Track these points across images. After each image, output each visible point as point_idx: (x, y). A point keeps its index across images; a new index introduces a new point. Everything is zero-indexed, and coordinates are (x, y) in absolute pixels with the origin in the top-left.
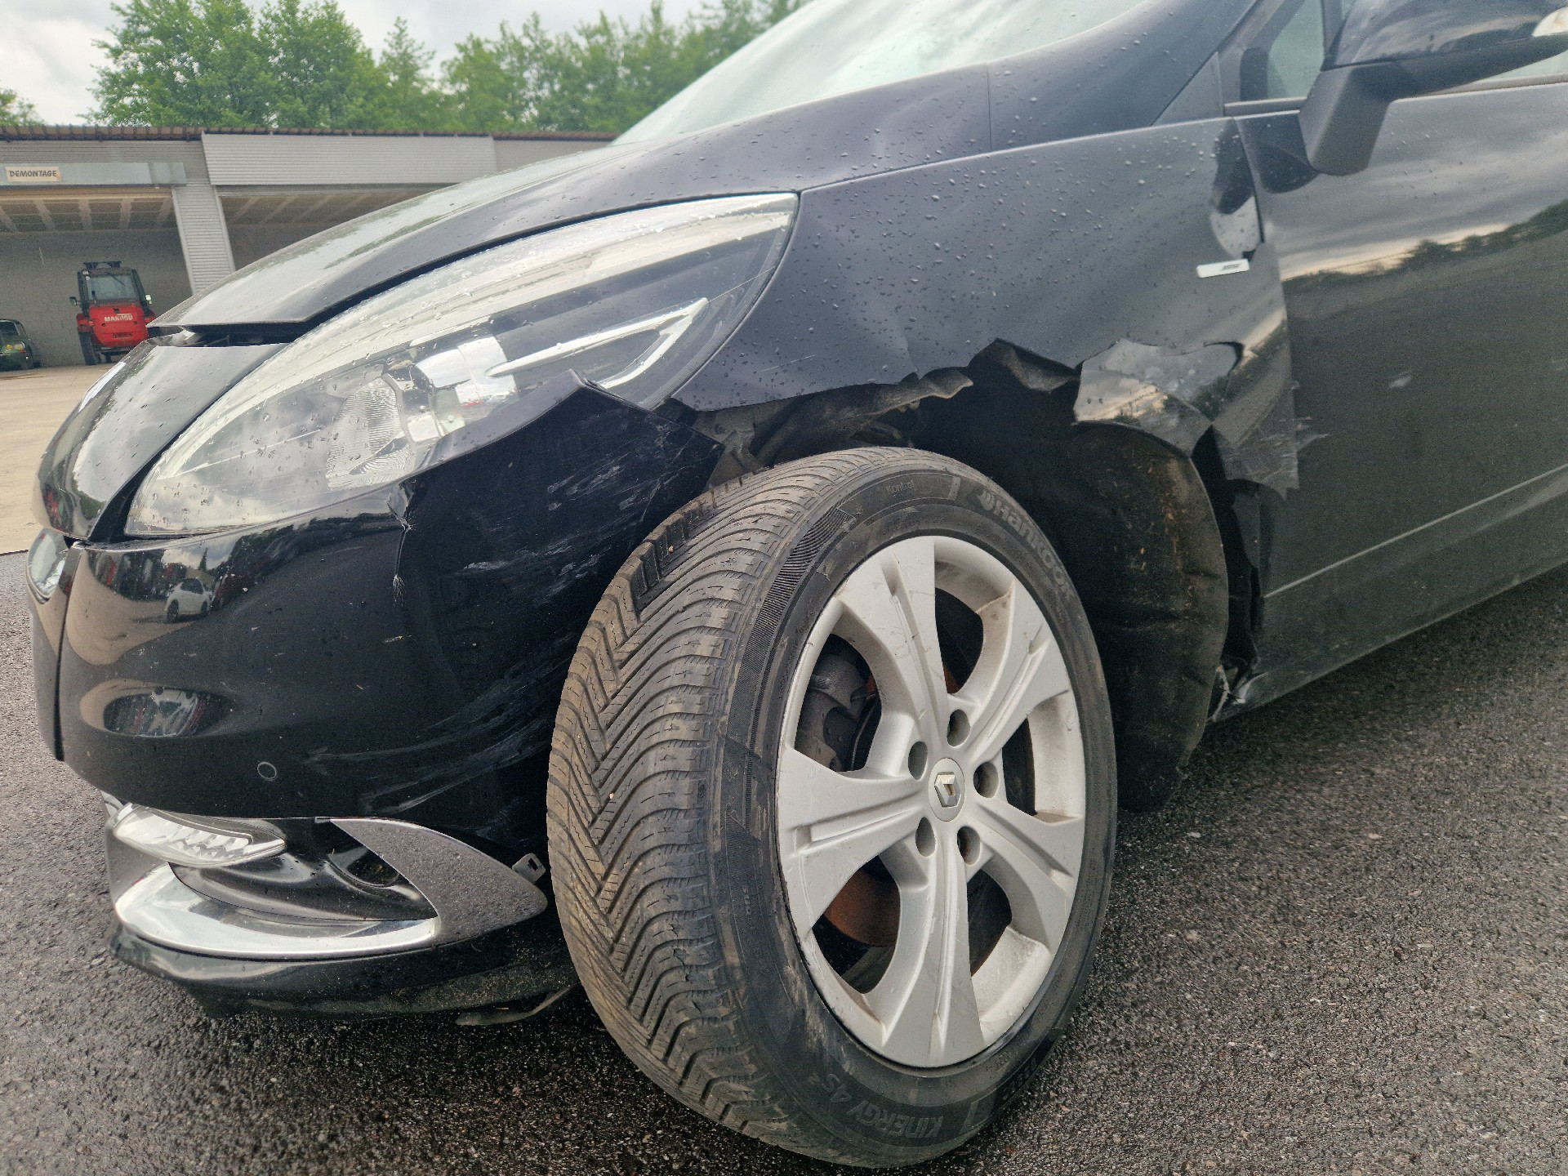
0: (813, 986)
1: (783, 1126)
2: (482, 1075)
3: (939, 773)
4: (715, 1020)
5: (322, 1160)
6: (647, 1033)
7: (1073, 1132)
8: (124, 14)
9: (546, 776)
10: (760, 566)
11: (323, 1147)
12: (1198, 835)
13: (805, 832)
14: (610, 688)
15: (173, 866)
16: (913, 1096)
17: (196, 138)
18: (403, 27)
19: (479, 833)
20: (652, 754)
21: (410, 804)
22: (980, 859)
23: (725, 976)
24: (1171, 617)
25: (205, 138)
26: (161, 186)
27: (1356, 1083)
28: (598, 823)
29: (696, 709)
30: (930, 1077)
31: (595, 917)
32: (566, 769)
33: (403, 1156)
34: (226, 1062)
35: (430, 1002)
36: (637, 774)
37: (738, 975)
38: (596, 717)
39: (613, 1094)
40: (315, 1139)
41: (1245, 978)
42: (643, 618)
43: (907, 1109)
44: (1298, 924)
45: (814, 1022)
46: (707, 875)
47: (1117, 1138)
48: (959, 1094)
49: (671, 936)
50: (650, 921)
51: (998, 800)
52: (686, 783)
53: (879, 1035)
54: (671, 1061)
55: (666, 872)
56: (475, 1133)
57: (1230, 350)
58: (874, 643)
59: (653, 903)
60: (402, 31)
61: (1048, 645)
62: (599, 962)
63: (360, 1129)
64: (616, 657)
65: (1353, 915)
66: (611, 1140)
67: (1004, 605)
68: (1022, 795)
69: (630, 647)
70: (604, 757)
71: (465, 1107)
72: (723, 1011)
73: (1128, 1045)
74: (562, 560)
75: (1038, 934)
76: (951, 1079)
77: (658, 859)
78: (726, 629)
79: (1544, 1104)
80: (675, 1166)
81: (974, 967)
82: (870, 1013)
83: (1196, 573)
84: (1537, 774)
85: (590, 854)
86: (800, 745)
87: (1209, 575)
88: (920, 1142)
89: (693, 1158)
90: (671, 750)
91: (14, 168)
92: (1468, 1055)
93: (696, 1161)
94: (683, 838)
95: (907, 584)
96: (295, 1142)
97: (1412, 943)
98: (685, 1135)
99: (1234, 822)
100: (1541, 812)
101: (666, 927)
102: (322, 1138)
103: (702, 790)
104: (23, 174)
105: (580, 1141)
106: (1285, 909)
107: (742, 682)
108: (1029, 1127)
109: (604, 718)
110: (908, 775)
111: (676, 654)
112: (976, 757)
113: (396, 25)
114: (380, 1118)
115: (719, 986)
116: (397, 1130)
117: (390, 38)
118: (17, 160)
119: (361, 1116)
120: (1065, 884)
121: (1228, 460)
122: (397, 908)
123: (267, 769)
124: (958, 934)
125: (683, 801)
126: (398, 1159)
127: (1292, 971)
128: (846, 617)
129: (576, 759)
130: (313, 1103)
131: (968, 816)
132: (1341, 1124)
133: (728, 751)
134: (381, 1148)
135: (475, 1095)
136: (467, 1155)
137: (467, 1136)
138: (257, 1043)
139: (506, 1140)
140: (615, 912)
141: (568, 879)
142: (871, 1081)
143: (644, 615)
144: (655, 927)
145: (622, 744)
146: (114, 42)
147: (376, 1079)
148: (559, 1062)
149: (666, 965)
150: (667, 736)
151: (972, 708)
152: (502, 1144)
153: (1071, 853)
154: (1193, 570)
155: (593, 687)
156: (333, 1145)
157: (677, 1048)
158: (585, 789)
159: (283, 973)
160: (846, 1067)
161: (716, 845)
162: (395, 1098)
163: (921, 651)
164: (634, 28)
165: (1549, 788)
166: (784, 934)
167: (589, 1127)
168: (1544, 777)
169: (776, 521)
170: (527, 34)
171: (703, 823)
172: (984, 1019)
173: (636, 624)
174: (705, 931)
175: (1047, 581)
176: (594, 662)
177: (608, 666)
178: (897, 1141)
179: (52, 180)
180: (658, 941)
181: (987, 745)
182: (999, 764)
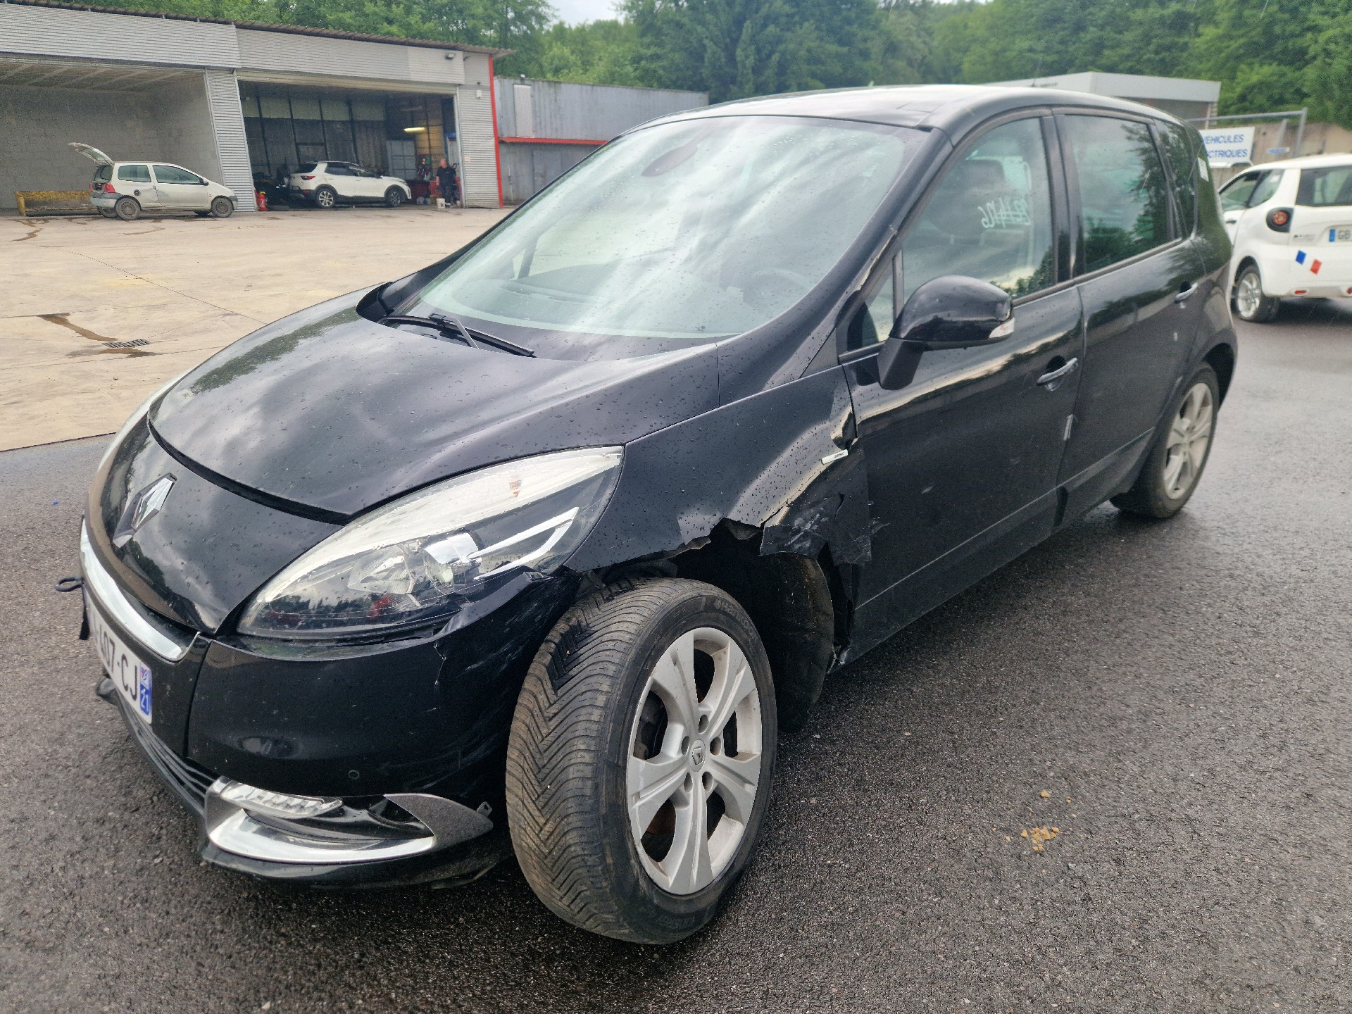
0: (642, 867)
1: (627, 931)
2: (439, 912)
3: (693, 748)
4: (600, 888)
5: (361, 968)
6: (561, 894)
7: (753, 915)
9: (505, 769)
10: (620, 672)
11: (359, 961)
12: (818, 737)
13: (638, 795)
14: (545, 731)
15: (246, 810)
16: (682, 909)
19: (461, 795)
20: (571, 769)
21: (429, 785)
22: (712, 787)
23: (606, 870)
24: (806, 631)
27: (883, 878)
28: (541, 799)
29: (593, 748)
30: (690, 899)
31: (538, 842)
32: (520, 770)
33: (408, 961)
34: (279, 918)
35: (421, 879)
36: (563, 777)
37: (612, 867)
38: (537, 745)
39: (517, 917)
40: (353, 957)
41: (837, 824)
42: (559, 695)
43: (681, 916)
44: (865, 791)
45: (642, 883)
46: (599, 826)
47: (773, 916)
48: (702, 905)
49: (580, 852)
50: (569, 846)
51: (721, 755)
52: (589, 783)
53: (668, 883)
54: (572, 906)
55: (579, 824)
56: (445, 944)
57: (838, 497)
58: (667, 694)
59: (571, 838)
61: (746, 670)
62: (538, 863)
63: (377, 949)
64: (546, 714)
65: (892, 784)
66: (520, 942)
67: (725, 653)
68: (731, 751)
69: (554, 710)
70: (543, 767)
71: (435, 932)
72: (604, 884)
73: (780, 867)
74: (506, 653)
75: (738, 818)
76: (698, 898)
77: (575, 819)
78: (605, 707)
79: (962, 882)
80: (558, 952)
81: (709, 837)
82: (663, 872)
83: (819, 611)
84: (994, 690)
85: (536, 813)
86: (635, 755)
87: (824, 613)
88: (685, 930)
89: (566, 947)
90: (581, 767)
92: (934, 859)
93: (568, 948)
94: (588, 809)
95: (681, 659)
96: (343, 960)
97: (918, 800)
98: (560, 936)
99: (838, 727)
100: (991, 716)
101: (579, 849)
102: (356, 956)
103: (596, 787)
105: (504, 944)
106: (860, 781)
107: (614, 732)
108: (732, 914)
109: (542, 746)
110: (681, 755)
111: (581, 718)
112: (712, 736)
114: (387, 942)
115: (603, 873)
116: (399, 948)
119: (375, 942)
120: (751, 790)
121: (835, 556)
122: (405, 833)
123: (354, 773)
124: (702, 828)
125: (588, 792)
126: (405, 963)
127: (860, 819)
128: (655, 684)
129: (526, 766)
130: (343, 937)
131: (707, 767)
132: (874, 899)
133: (609, 766)
134: (394, 958)
135: (438, 924)
136: (443, 957)
137: (441, 946)
138: (294, 905)
139: (463, 947)
140: (550, 841)
141: (522, 824)
142: (666, 906)
143: (560, 692)
144: (573, 849)
145: (554, 762)
147: (377, 920)
148: (482, 901)
149: (577, 865)
150: (579, 760)
151: (710, 712)
152: (462, 950)
153: (754, 774)
154: (817, 609)
155: (534, 728)
156: (364, 959)
157: (578, 900)
158: (534, 782)
159: (338, 871)
160: (655, 901)
161: (603, 811)
162: (392, 930)
163: (687, 691)
165: (997, 700)
166: (630, 845)
167: (507, 936)
168: (996, 693)
169: (625, 645)
171: (597, 802)
172: (713, 865)
173: (555, 698)
174: (598, 850)
175: (745, 636)
176: (533, 715)
177: (542, 719)
178: (674, 931)
180: (574, 854)
181: (716, 729)
182: (722, 738)
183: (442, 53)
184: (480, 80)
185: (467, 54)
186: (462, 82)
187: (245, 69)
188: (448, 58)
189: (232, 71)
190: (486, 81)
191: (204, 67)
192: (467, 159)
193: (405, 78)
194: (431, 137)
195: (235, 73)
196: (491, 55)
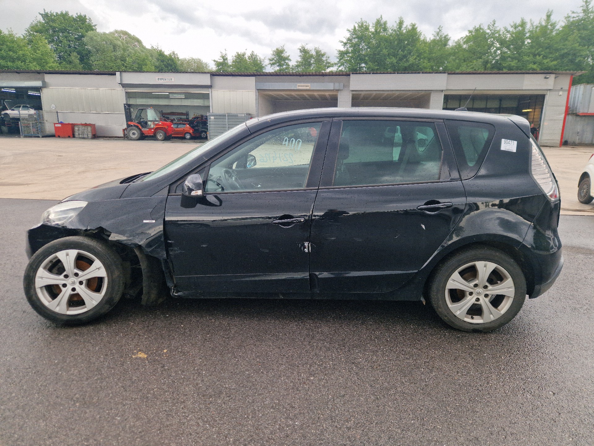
8: (350, 32)
13: (42, 278)
17: (349, 75)
18: (441, 29)
25: (351, 75)
26: (336, 90)
30: (54, 312)
60: (440, 30)
91: (299, 84)
104: (302, 86)
112: (79, 280)
113: (439, 28)
117: (435, 33)
118: (300, 82)
121: (144, 251)
146: (345, 41)
151: (80, 273)
164: (536, 23)
170: (489, 29)
179: (308, 88)
181: (82, 279)
182: (84, 282)
183: (544, 76)
184: (562, 87)
185: (557, 75)
186: (551, 88)
187: (447, 90)
188: (546, 78)
189: (442, 91)
190: (566, 87)
191: (432, 90)
192: (546, 124)
193: (520, 88)
194: (535, 114)
195: (443, 91)
196: (572, 75)
